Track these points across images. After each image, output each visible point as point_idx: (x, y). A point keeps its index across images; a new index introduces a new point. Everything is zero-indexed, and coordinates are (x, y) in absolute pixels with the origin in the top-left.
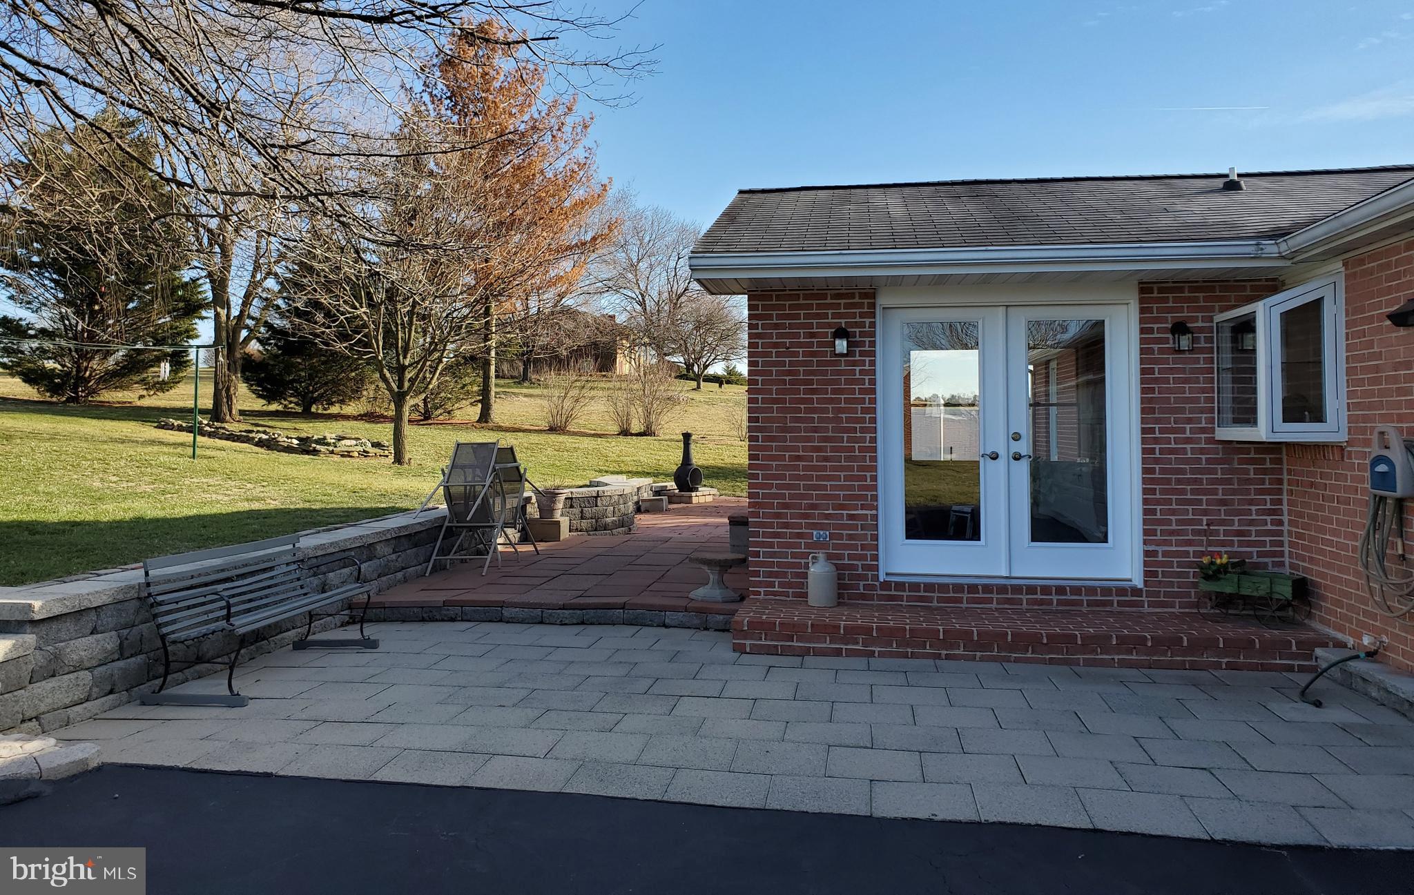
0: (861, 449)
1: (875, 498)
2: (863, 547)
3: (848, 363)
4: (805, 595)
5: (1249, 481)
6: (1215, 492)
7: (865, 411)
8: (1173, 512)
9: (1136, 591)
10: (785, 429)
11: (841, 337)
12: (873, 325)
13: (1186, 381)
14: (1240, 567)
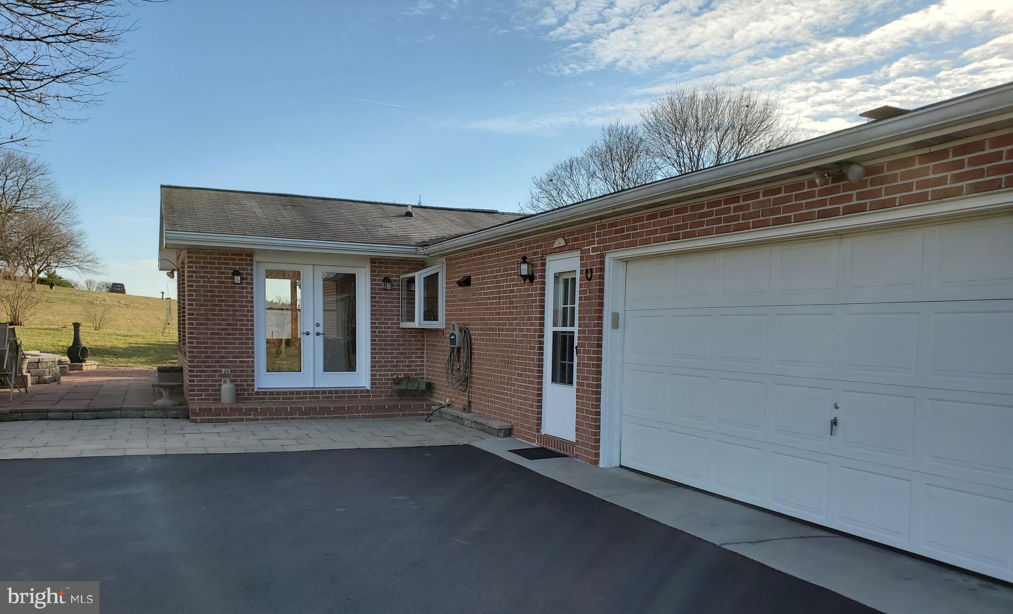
0: (246, 330)
1: (253, 353)
2: (247, 376)
3: (240, 288)
4: (220, 399)
5: (412, 345)
6: (399, 349)
7: (248, 311)
8: (383, 358)
9: (368, 391)
10: (208, 320)
11: (237, 275)
12: (252, 270)
13: (389, 302)
14: (407, 378)
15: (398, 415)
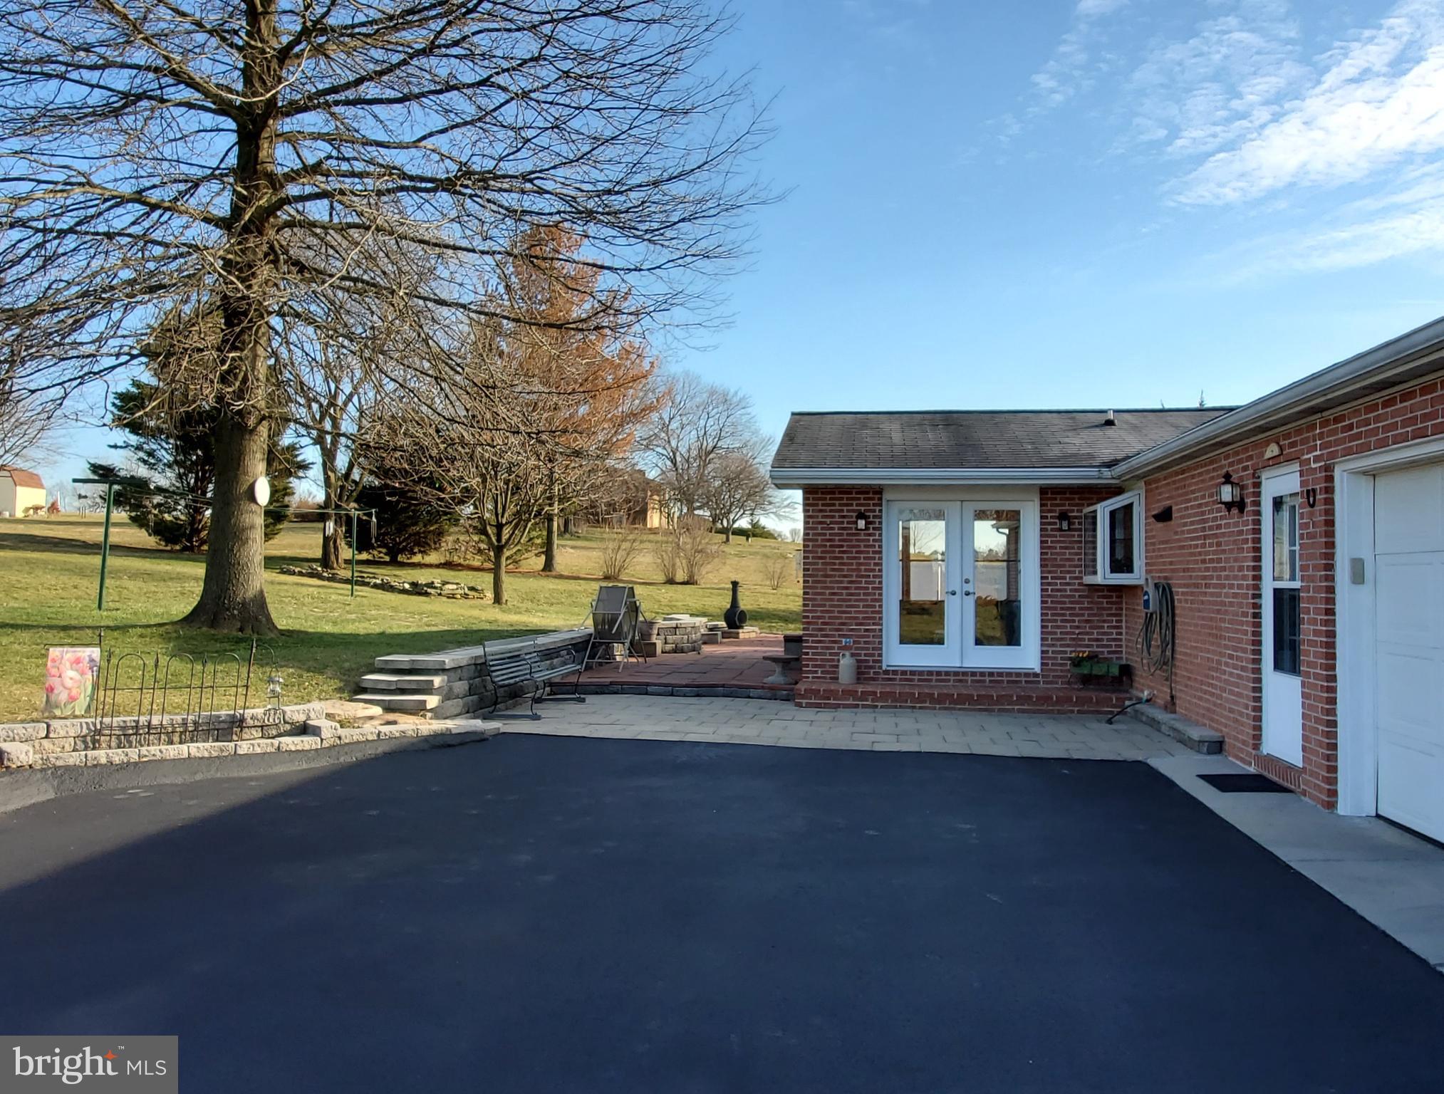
0: (873, 588)
1: (881, 618)
2: (873, 649)
3: (865, 535)
4: (837, 678)
5: (1104, 609)
6: (1083, 615)
7: (876, 564)
8: (1058, 627)
9: (1036, 675)
10: (826, 576)
11: (861, 518)
12: (881, 511)
13: (1066, 548)
14: (1093, 657)
15: (1072, 712)
